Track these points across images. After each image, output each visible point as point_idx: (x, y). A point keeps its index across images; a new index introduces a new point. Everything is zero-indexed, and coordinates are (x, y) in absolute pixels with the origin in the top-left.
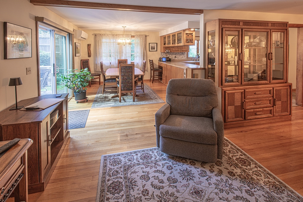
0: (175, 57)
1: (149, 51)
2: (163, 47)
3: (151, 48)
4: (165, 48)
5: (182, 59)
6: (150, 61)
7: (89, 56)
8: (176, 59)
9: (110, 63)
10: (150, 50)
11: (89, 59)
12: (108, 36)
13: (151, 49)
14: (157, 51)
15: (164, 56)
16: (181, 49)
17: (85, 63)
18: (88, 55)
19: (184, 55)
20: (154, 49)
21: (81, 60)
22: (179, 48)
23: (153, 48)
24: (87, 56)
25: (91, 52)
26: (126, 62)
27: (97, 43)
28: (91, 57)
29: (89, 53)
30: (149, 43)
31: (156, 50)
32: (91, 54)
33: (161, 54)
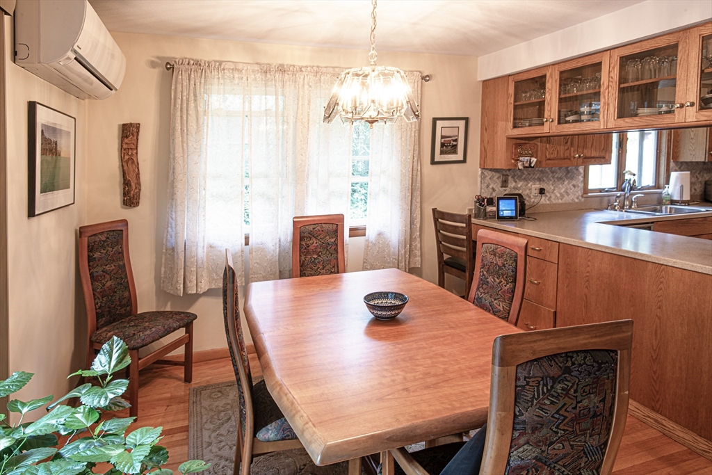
0: (542, 191)
1: (433, 162)
2: (509, 138)
3: (443, 145)
4: (518, 145)
5: (567, 199)
6: (436, 221)
7: (130, 198)
8: (544, 200)
9: (247, 239)
10: (438, 158)
11: (125, 222)
12: (240, 71)
13: (442, 153)
14: (464, 161)
15: (494, 190)
16: (580, 150)
17: (102, 245)
18: (125, 194)
19: (572, 178)
20: (454, 149)
21: (81, 232)
22: (572, 144)
23: (449, 146)
24: (117, 198)
25: (138, 174)
26: (336, 231)
27: (178, 114)
28: (137, 204)
29: (126, 183)
30: (435, 120)
31: (460, 156)
32: (139, 184)
33: (483, 177)
